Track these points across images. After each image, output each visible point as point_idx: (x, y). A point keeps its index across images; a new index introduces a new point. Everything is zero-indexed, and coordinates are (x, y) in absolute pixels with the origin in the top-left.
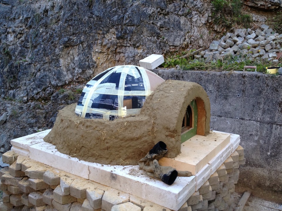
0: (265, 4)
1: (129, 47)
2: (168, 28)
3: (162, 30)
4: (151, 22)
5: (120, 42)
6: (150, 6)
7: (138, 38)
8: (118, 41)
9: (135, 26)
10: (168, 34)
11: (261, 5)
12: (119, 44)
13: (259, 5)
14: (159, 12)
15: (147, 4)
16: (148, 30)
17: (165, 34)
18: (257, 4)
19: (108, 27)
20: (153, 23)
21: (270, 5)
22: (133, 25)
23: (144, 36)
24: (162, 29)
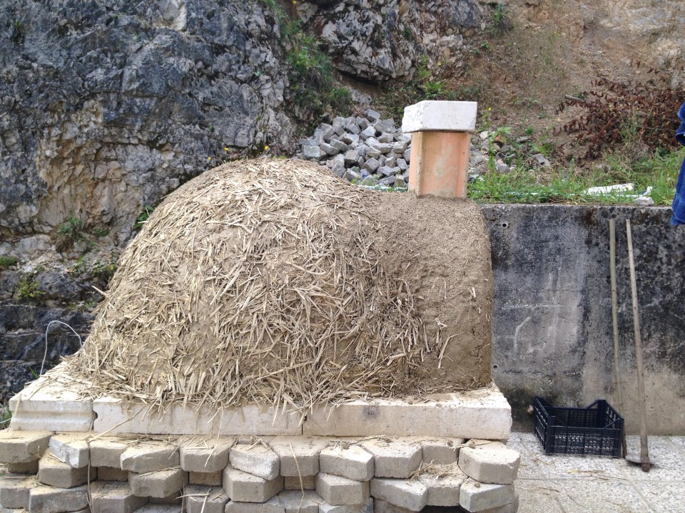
0: (368, 70)
1: (135, 145)
2: (221, 108)
3: (208, 111)
4: (187, 91)
5: (110, 133)
6: (183, 54)
7: (160, 126)
8: (106, 131)
9: (155, 99)
10: (221, 121)
11: (362, 71)
12: (108, 139)
13: (359, 72)
14: (199, 70)
15: (176, 49)
16: (183, 108)
17: (215, 119)
18: (355, 70)
19: (79, 95)
20: (190, 94)
21: (376, 74)
22: (151, 96)
23: (174, 122)
24: (207, 108)
